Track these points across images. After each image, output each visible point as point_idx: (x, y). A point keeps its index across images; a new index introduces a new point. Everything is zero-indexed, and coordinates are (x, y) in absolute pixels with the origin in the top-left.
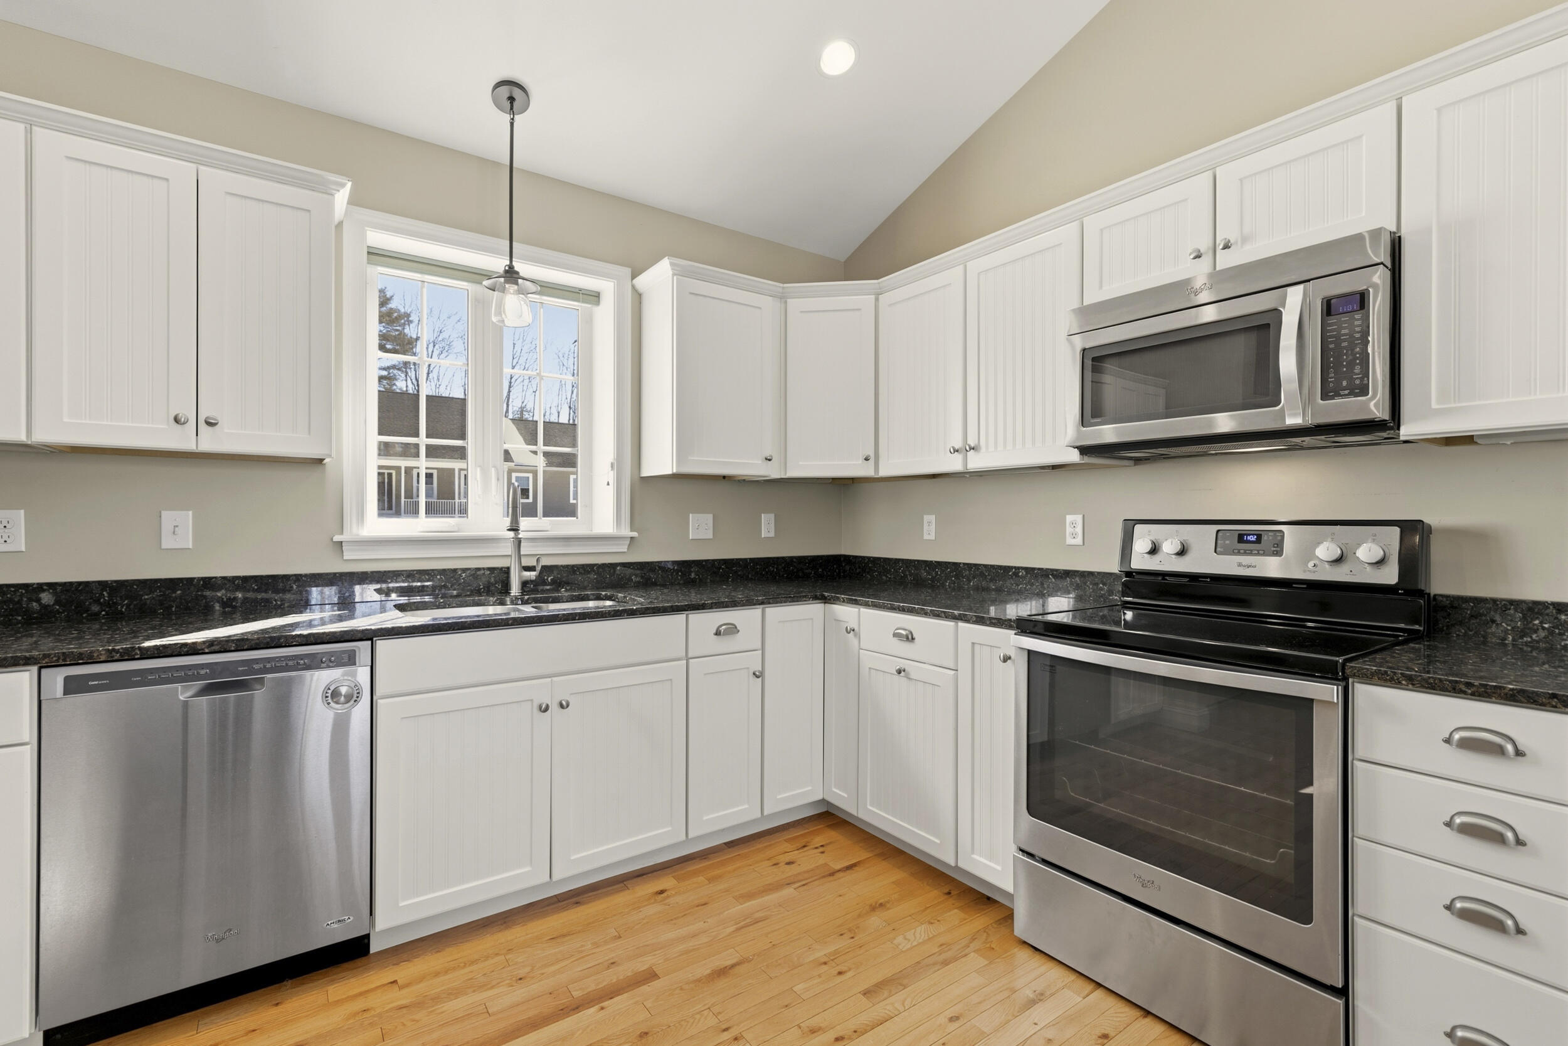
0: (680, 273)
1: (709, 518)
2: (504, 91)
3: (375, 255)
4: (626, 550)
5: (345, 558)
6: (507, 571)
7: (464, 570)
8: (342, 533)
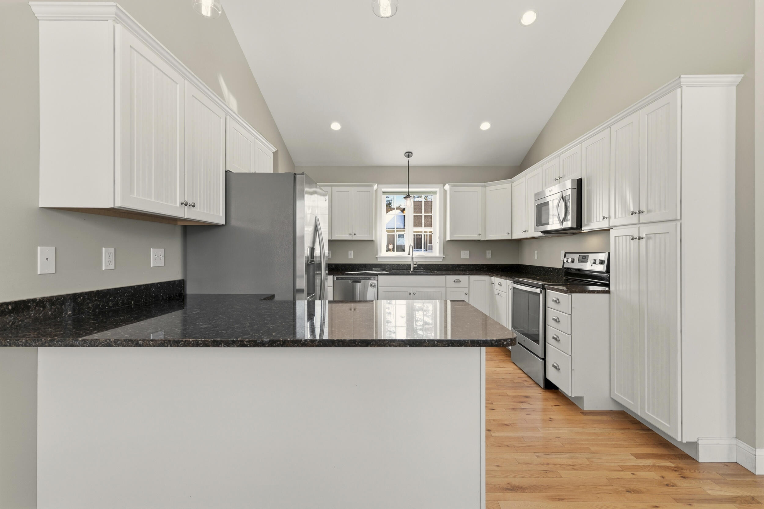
0: (451, 186)
1: (468, 252)
2: (407, 154)
3: (384, 193)
4: (442, 260)
5: (378, 260)
6: (410, 265)
7: (401, 264)
8: (377, 255)
